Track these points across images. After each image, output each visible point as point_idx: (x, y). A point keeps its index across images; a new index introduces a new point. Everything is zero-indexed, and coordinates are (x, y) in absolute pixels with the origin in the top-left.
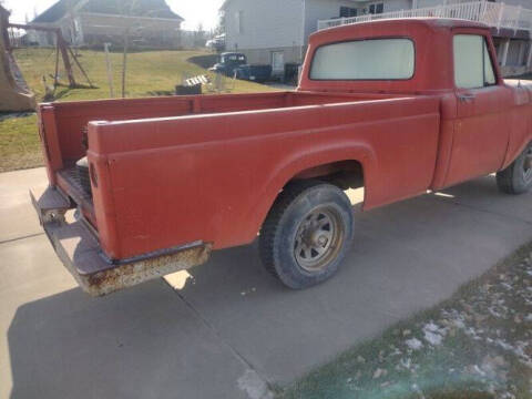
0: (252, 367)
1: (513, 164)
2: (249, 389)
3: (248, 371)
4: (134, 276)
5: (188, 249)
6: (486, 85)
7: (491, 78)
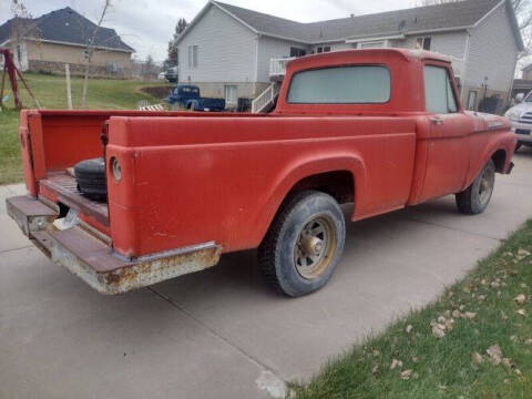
0: (267, 368)
1: (471, 186)
2: (269, 389)
3: (264, 372)
4: (152, 274)
5: (202, 250)
6: (450, 112)
7: (452, 106)
